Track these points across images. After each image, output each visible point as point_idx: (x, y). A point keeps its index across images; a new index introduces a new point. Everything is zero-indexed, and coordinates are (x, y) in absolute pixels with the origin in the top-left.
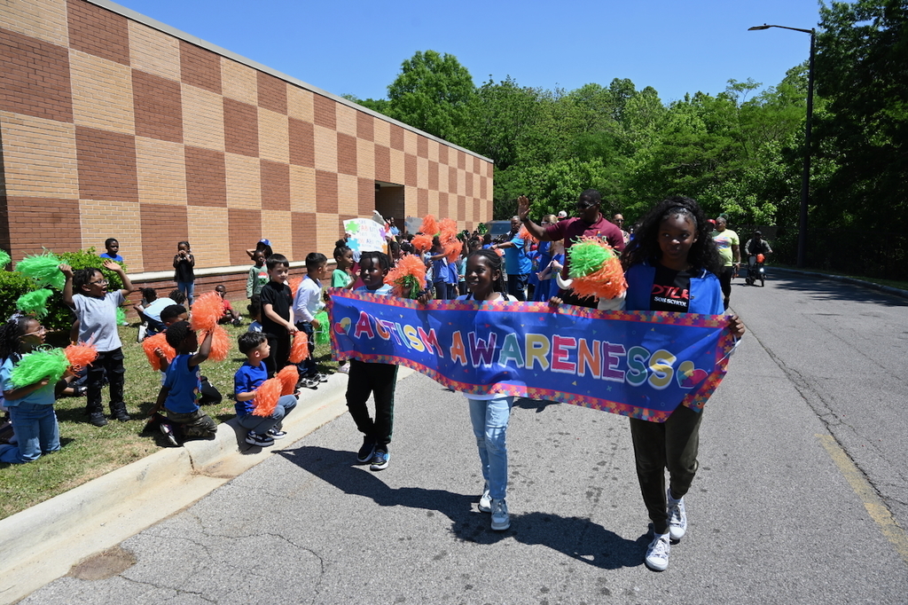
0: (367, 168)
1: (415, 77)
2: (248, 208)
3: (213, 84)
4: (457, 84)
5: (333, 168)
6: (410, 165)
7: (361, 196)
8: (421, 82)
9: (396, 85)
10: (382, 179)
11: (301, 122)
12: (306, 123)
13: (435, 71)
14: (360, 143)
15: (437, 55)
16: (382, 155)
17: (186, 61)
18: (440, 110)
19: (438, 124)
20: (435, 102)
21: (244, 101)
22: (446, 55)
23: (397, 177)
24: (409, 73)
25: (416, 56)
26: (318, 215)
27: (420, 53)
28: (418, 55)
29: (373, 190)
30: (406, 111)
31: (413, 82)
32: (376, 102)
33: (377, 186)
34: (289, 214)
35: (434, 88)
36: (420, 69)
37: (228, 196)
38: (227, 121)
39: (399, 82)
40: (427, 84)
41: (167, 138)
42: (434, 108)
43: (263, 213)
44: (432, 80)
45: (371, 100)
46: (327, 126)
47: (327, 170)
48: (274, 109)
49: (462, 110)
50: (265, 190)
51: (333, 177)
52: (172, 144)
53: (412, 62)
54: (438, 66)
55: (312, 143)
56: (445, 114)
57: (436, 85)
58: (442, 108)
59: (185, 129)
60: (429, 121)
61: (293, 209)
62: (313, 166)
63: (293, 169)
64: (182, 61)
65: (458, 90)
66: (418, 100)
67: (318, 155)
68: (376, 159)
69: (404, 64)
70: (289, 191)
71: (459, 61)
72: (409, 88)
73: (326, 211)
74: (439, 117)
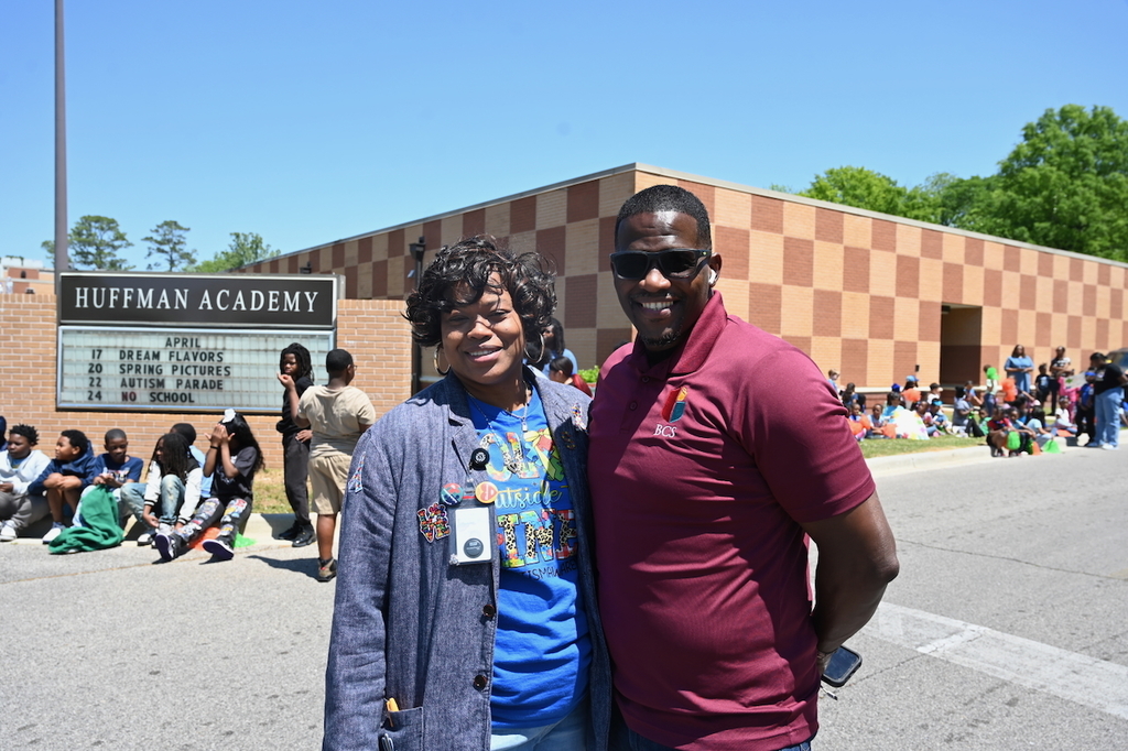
0: (933, 290)
1: (1041, 145)
2: (799, 335)
3: (776, 227)
4: (1111, 148)
5: (890, 292)
6: (993, 283)
7: (922, 320)
8: (1050, 150)
9: (1010, 159)
10: (952, 301)
11: (857, 249)
12: (862, 250)
13: (1074, 133)
14: (925, 263)
15: (1080, 110)
16: (952, 274)
17: (756, 210)
18: (1080, 189)
19: (1076, 208)
20: (1072, 177)
21: (802, 237)
22: (1096, 108)
23: (971, 296)
24: (1031, 141)
25: (1046, 115)
26: (870, 341)
27: (1051, 110)
28: (1048, 116)
29: (938, 313)
30: (1024, 194)
31: (1037, 154)
32: (985, 179)
33: (945, 308)
34: (839, 340)
35: (1072, 159)
36: (1050, 134)
37: (783, 324)
38: (786, 258)
39: (1016, 155)
40: (1060, 154)
41: (737, 277)
42: (1071, 187)
43: (814, 339)
44: (1068, 147)
45: (977, 178)
46: (886, 249)
47: (883, 295)
48: (831, 240)
49: (1119, 185)
50: (817, 317)
51: (889, 302)
52: (740, 282)
53: (1039, 124)
54: (1081, 125)
55: (867, 269)
56: (1090, 194)
57: (1075, 153)
58: (1085, 186)
59: (751, 268)
60: (1061, 205)
61: (845, 335)
62: (867, 291)
63: (847, 296)
64: (753, 212)
65: (1113, 157)
66: (1045, 178)
67: (873, 279)
68: (945, 279)
69: (1026, 128)
70: (840, 318)
71: (1116, 113)
72: (1032, 161)
73: (879, 337)
74: (1077, 198)
